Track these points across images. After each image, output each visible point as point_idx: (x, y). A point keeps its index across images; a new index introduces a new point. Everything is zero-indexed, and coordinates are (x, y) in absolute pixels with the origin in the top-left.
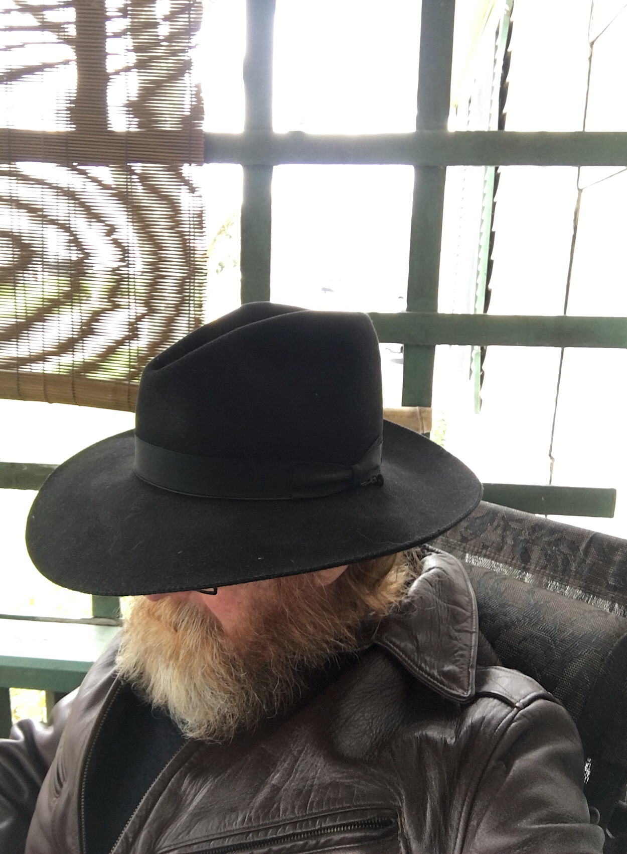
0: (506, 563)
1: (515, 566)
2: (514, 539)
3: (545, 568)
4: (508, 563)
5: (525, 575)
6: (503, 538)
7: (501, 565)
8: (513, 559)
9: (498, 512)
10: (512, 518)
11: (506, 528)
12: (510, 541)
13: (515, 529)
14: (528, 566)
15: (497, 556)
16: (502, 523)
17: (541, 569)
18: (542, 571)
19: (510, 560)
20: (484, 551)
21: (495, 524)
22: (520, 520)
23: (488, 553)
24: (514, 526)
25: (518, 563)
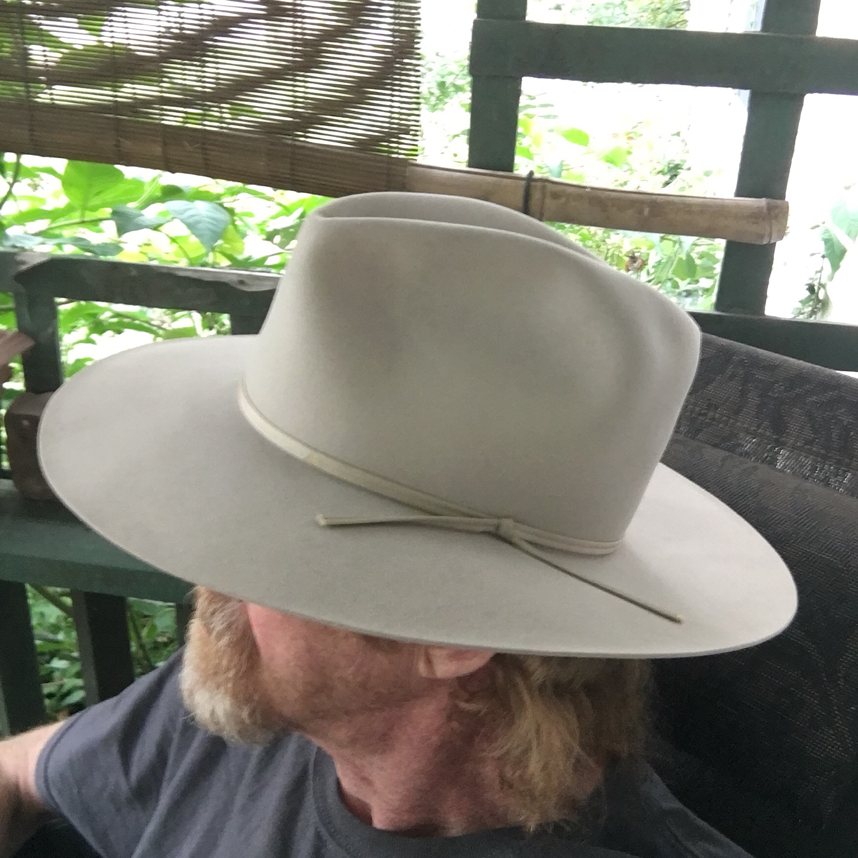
1: (762, 438)
3: (811, 442)
4: (750, 433)
5: (778, 453)
6: (743, 393)
8: (758, 427)
10: (755, 362)
11: (747, 378)
12: (753, 399)
14: (784, 439)
17: (805, 444)
18: (806, 447)
19: (753, 428)
20: (711, 414)
22: (772, 367)
23: (717, 416)
24: (760, 376)
25: (768, 434)
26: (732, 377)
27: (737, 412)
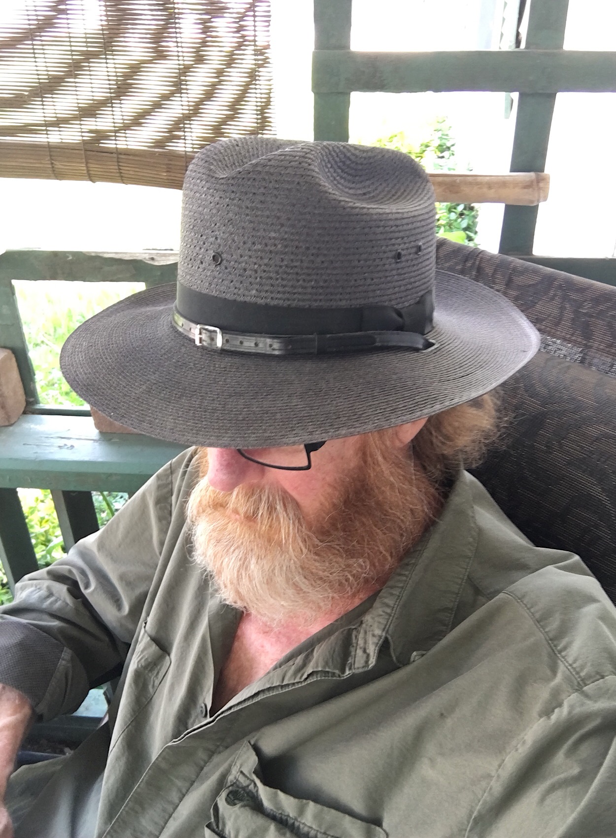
0: (564, 339)
1: (575, 343)
2: (576, 312)
3: (610, 346)
4: (567, 340)
6: (562, 309)
7: (559, 341)
8: (572, 335)
9: (555, 279)
10: (572, 286)
11: (565, 298)
12: (569, 314)
13: (575, 301)
15: (553, 331)
16: (559, 293)
17: (607, 347)
18: (608, 349)
19: (569, 336)
21: (552, 293)
22: (582, 290)
24: (574, 296)
25: (579, 340)
26: (553, 299)
27: (557, 324)
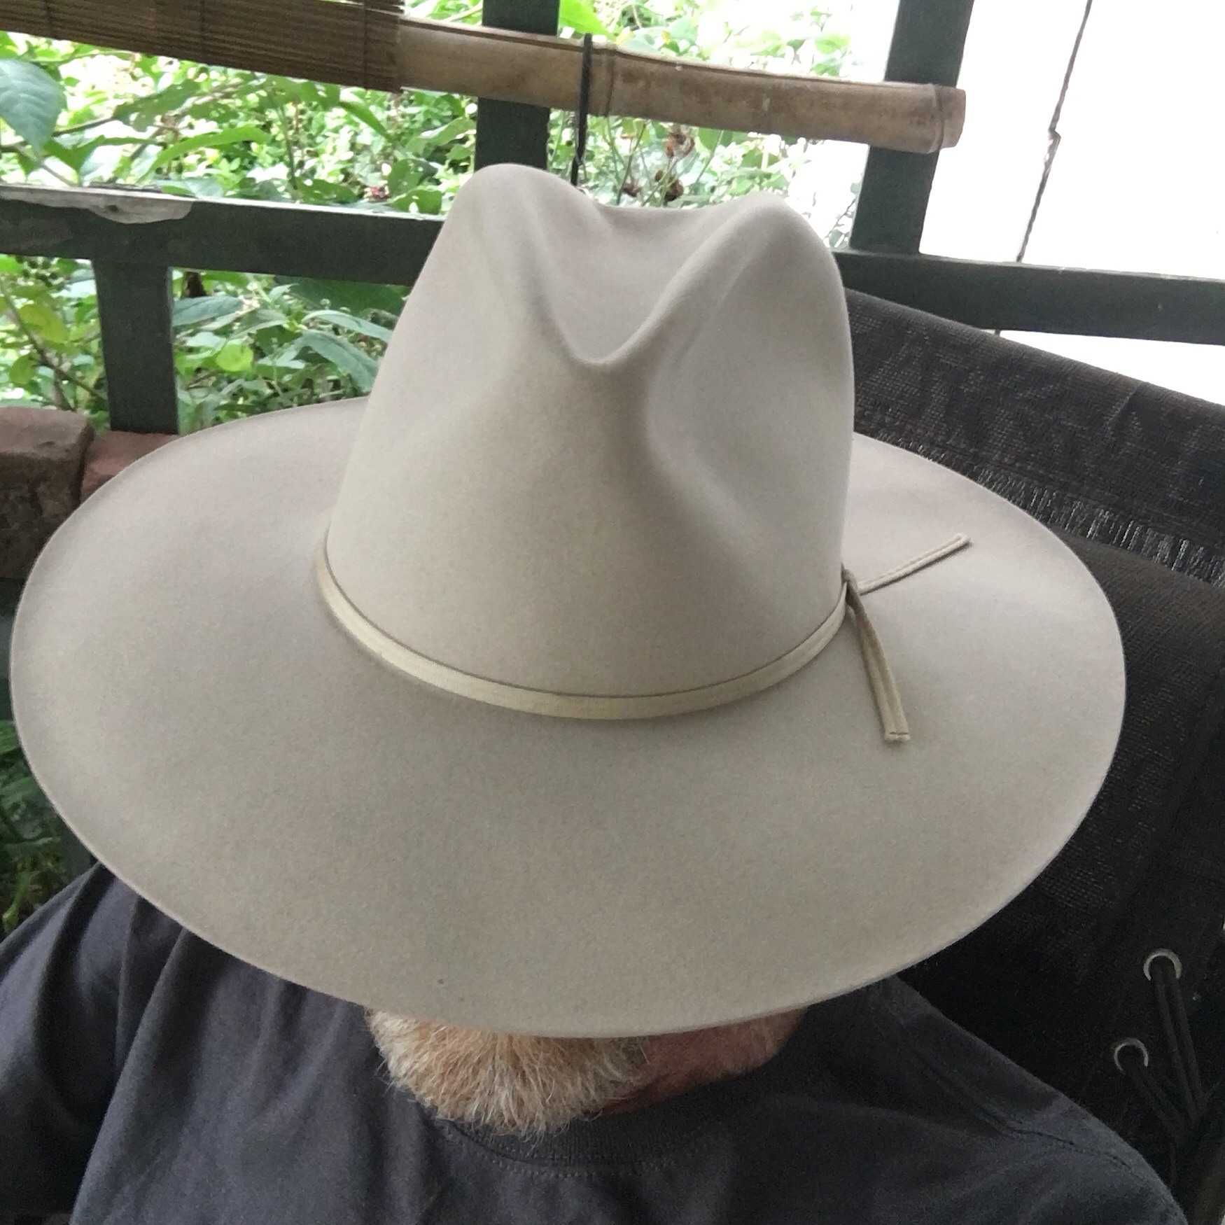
3: (1024, 458)
6: (925, 386)
9: (909, 326)
11: (929, 364)
12: (939, 394)
13: (950, 369)
14: (984, 453)
16: (918, 352)
17: (1016, 461)
18: (1018, 465)
21: (903, 352)
24: (948, 360)
25: (963, 446)
26: (907, 362)
27: (917, 414)
